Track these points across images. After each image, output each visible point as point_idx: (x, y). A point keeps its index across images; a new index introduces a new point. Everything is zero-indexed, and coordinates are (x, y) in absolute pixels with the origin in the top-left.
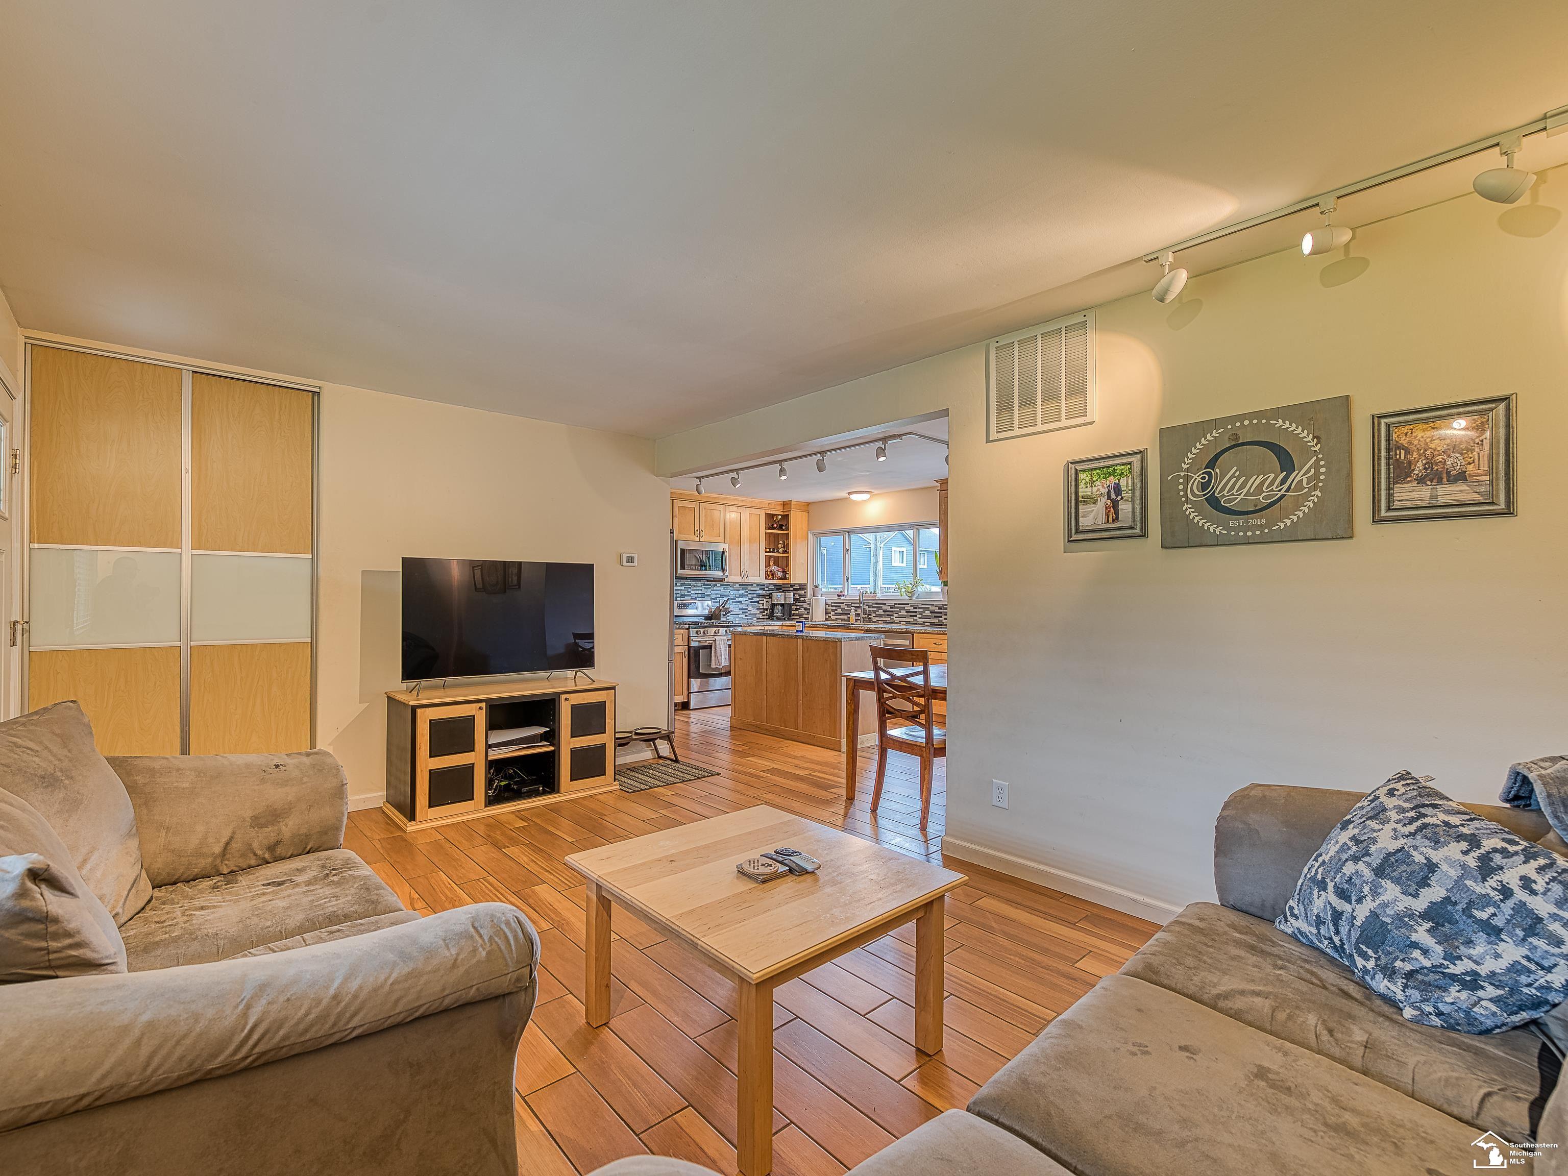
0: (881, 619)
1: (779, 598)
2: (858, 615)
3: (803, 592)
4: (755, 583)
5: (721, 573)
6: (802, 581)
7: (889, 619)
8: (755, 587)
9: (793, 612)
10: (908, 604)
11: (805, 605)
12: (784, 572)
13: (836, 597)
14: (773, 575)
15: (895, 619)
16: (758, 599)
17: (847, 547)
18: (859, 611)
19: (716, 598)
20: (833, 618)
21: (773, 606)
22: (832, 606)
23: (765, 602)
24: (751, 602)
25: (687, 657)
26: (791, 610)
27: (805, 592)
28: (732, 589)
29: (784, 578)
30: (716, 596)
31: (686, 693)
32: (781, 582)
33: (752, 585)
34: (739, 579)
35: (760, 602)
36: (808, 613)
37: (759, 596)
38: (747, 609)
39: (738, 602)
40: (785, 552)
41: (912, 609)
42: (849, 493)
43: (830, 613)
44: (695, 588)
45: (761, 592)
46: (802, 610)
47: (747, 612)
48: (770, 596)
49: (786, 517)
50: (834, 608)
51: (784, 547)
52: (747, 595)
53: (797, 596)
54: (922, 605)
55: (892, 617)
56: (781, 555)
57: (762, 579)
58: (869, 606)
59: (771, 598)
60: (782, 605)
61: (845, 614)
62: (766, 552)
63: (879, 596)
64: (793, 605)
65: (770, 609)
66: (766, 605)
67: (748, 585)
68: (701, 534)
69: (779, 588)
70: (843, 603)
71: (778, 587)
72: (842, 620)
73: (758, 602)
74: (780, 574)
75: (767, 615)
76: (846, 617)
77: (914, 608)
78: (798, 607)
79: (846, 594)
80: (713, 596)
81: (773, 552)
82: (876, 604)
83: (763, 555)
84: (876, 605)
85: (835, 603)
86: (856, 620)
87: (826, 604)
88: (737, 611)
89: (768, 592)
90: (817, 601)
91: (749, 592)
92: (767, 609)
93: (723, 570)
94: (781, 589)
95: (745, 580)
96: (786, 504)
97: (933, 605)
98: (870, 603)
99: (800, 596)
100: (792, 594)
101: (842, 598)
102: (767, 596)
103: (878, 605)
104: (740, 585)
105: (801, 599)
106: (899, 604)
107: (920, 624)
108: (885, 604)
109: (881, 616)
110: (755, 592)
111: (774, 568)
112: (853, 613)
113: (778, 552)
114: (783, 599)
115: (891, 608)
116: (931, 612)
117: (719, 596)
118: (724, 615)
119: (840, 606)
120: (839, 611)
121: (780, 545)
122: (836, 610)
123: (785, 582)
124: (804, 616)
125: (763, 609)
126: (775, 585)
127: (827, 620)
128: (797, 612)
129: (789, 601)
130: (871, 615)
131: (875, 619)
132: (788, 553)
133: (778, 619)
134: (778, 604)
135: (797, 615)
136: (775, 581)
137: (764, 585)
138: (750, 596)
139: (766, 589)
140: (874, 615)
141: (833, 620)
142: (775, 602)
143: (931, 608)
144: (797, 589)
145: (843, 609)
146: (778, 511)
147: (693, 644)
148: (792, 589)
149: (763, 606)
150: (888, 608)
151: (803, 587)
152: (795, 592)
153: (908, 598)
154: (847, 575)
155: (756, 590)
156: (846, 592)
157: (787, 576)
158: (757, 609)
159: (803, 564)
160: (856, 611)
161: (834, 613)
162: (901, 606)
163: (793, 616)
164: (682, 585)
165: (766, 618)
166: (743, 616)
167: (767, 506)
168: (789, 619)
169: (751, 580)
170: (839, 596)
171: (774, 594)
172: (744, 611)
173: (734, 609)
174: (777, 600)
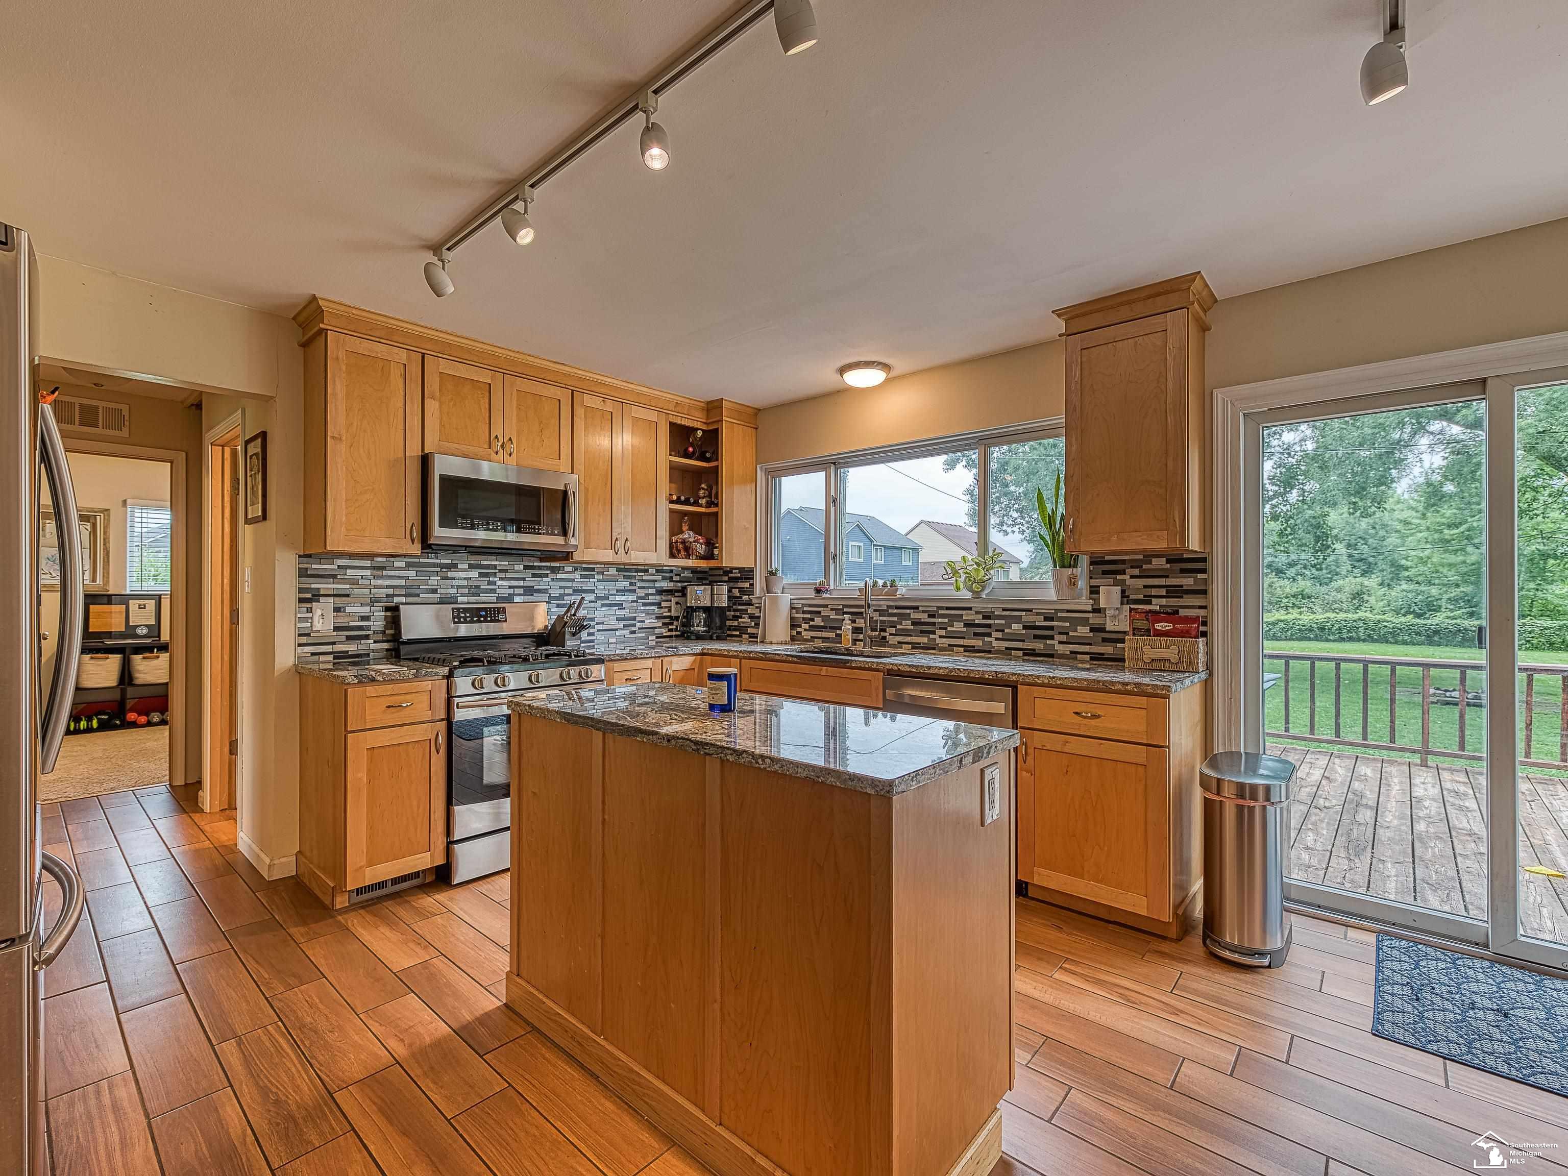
0: (908, 639)
1: (700, 596)
2: (857, 630)
3: (747, 585)
4: (652, 566)
5: (560, 540)
6: (747, 564)
7: (925, 640)
8: (652, 574)
9: (728, 623)
10: (970, 609)
11: (751, 610)
12: (711, 544)
13: (813, 594)
14: (687, 549)
15: (938, 641)
16: (658, 598)
17: (833, 493)
18: (860, 623)
19: (561, 597)
20: (807, 635)
21: (691, 611)
22: (804, 612)
23: (673, 604)
24: (644, 605)
25: (443, 751)
26: (724, 618)
27: (752, 585)
28: (600, 577)
29: (709, 556)
30: (562, 591)
31: (439, 842)
32: (703, 564)
33: (646, 571)
34: (608, 555)
35: (663, 604)
36: (757, 625)
37: (661, 592)
38: (634, 619)
39: (615, 605)
40: (710, 504)
41: (978, 620)
42: (842, 370)
43: (800, 626)
44: (508, 575)
45: (665, 585)
46: (746, 620)
47: (634, 625)
48: (683, 592)
49: (712, 436)
50: (809, 616)
51: (710, 496)
52: (634, 591)
53: (736, 592)
54: (1004, 610)
55: (932, 636)
56: (703, 510)
57: (661, 556)
58: (882, 613)
59: (684, 595)
60: (706, 610)
61: (831, 628)
62: (671, 502)
63: (902, 591)
64: (729, 608)
65: (684, 617)
66: (676, 611)
67: (637, 571)
68: (507, 446)
69: (701, 577)
70: (826, 606)
71: (700, 575)
72: (825, 639)
73: (659, 605)
74: (701, 549)
75: (676, 630)
76: (832, 635)
77: (985, 617)
78: (738, 614)
79: (832, 587)
80: (555, 593)
81: (687, 502)
82: (897, 608)
83: (664, 508)
84: (895, 611)
85: (810, 606)
86: (855, 641)
87: (793, 608)
88: (611, 623)
89: (679, 584)
90: (775, 601)
91: (638, 584)
92: (677, 618)
93: (565, 533)
94: (706, 579)
95: (622, 558)
96: (713, 408)
97: (1031, 610)
98: (884, 605)
99: (742, 591)
100: (725, 588)
101: (825, 596)
102: (677, 591)
103: (903, 609)
104: (619, 570)
105: (744, 597)
106: (948, 608)
107: (999, 652)
108: (917, 608)
109: (906, 633)
110: (651, 584)
111: (688, 535)
112: (848, 626)
113: (696, 503)
114: (708, 598)
115: (930, 616)
116: (1025, 627)
117: (571, 591)
118: (574, 634)
119: (819, 612)
120: (818, 621)
121: (701, 492)
122: (813, 620)
123: (712, 563)
124: (750, 630)
125: (670, 617)
126: (694, 571)
127: (793, 639)
128: (736, 623)
129: (720, 601)
130: (885, 631)
131: (893, 640)
132: (716, 505)
133: (699, 637)
134: (699, 608)
135: (736, 628)
136: (691, 563)
137: (671, 571)
138: (642, 593)
139: (676, 578)
140: (893, 631)
141: (806, 640)
142: (691, 602)
143: (1027, 618)
144: (735, 579)
145: (826, 618)
146: (696, 421)
147: (460, 715)
148: (726, 578)
149: (670, 611)
150: (924, 618)
151: (747, 574)
152: (731, 584)
153: (969, 595)
154: (832, 550)
155: (655, 581)
156: (832, 583)
157: (716, 552)
158: (657, 618)
159: (746, 529)
160: (854, 621)
161: (807, 626)
162: (955, 610)
163: (729, 630)
164: (471, 567)
165: (676, 636)
166: (626, 632)
167: (671, 407)
168: (719, 638)
169: (638, 557)
170: (818, 591)
171: (689, 589)
172: (629, 623)
173: (606, 620)
174: (697, 600)
